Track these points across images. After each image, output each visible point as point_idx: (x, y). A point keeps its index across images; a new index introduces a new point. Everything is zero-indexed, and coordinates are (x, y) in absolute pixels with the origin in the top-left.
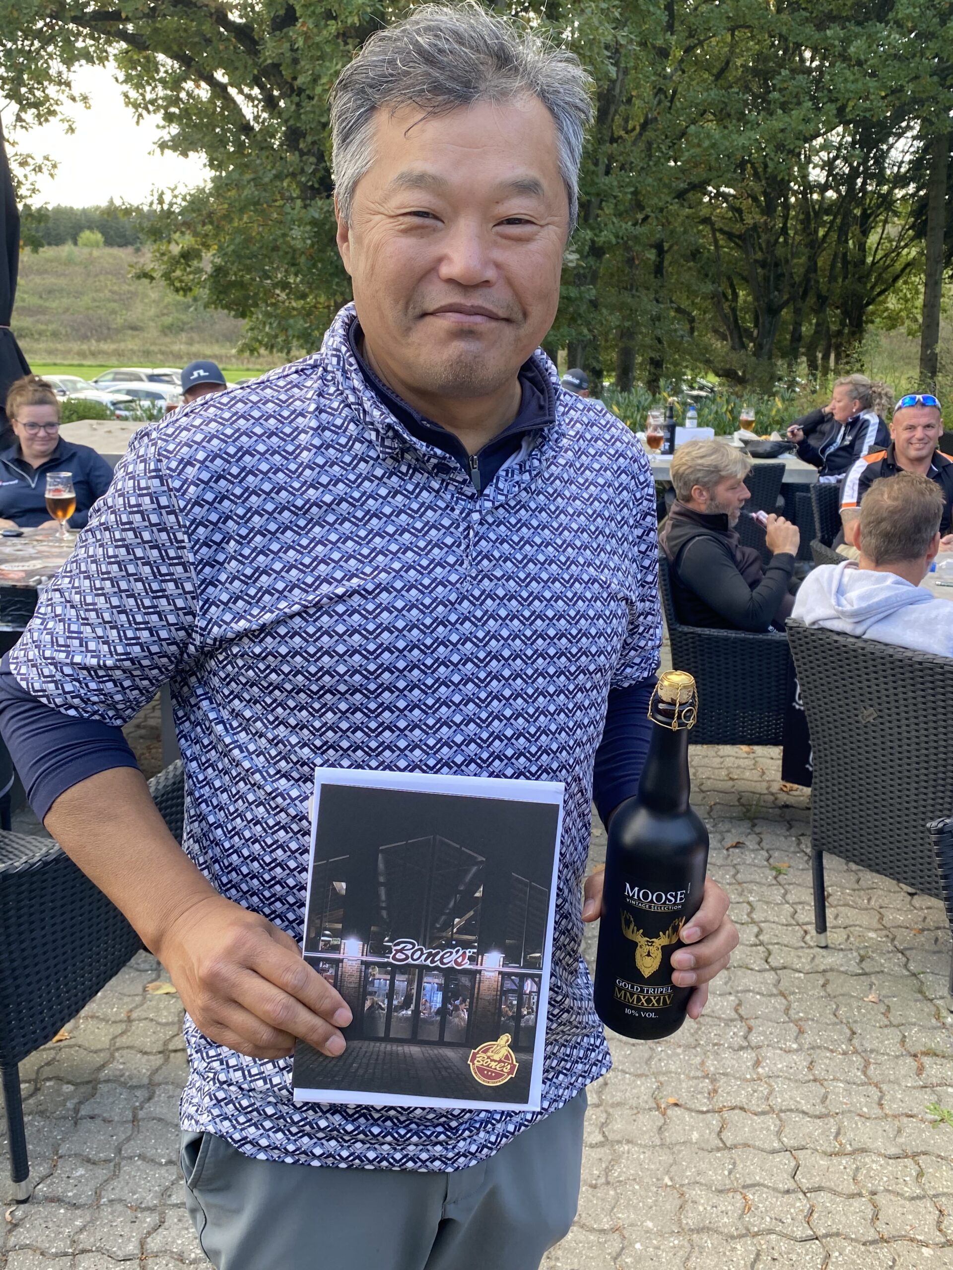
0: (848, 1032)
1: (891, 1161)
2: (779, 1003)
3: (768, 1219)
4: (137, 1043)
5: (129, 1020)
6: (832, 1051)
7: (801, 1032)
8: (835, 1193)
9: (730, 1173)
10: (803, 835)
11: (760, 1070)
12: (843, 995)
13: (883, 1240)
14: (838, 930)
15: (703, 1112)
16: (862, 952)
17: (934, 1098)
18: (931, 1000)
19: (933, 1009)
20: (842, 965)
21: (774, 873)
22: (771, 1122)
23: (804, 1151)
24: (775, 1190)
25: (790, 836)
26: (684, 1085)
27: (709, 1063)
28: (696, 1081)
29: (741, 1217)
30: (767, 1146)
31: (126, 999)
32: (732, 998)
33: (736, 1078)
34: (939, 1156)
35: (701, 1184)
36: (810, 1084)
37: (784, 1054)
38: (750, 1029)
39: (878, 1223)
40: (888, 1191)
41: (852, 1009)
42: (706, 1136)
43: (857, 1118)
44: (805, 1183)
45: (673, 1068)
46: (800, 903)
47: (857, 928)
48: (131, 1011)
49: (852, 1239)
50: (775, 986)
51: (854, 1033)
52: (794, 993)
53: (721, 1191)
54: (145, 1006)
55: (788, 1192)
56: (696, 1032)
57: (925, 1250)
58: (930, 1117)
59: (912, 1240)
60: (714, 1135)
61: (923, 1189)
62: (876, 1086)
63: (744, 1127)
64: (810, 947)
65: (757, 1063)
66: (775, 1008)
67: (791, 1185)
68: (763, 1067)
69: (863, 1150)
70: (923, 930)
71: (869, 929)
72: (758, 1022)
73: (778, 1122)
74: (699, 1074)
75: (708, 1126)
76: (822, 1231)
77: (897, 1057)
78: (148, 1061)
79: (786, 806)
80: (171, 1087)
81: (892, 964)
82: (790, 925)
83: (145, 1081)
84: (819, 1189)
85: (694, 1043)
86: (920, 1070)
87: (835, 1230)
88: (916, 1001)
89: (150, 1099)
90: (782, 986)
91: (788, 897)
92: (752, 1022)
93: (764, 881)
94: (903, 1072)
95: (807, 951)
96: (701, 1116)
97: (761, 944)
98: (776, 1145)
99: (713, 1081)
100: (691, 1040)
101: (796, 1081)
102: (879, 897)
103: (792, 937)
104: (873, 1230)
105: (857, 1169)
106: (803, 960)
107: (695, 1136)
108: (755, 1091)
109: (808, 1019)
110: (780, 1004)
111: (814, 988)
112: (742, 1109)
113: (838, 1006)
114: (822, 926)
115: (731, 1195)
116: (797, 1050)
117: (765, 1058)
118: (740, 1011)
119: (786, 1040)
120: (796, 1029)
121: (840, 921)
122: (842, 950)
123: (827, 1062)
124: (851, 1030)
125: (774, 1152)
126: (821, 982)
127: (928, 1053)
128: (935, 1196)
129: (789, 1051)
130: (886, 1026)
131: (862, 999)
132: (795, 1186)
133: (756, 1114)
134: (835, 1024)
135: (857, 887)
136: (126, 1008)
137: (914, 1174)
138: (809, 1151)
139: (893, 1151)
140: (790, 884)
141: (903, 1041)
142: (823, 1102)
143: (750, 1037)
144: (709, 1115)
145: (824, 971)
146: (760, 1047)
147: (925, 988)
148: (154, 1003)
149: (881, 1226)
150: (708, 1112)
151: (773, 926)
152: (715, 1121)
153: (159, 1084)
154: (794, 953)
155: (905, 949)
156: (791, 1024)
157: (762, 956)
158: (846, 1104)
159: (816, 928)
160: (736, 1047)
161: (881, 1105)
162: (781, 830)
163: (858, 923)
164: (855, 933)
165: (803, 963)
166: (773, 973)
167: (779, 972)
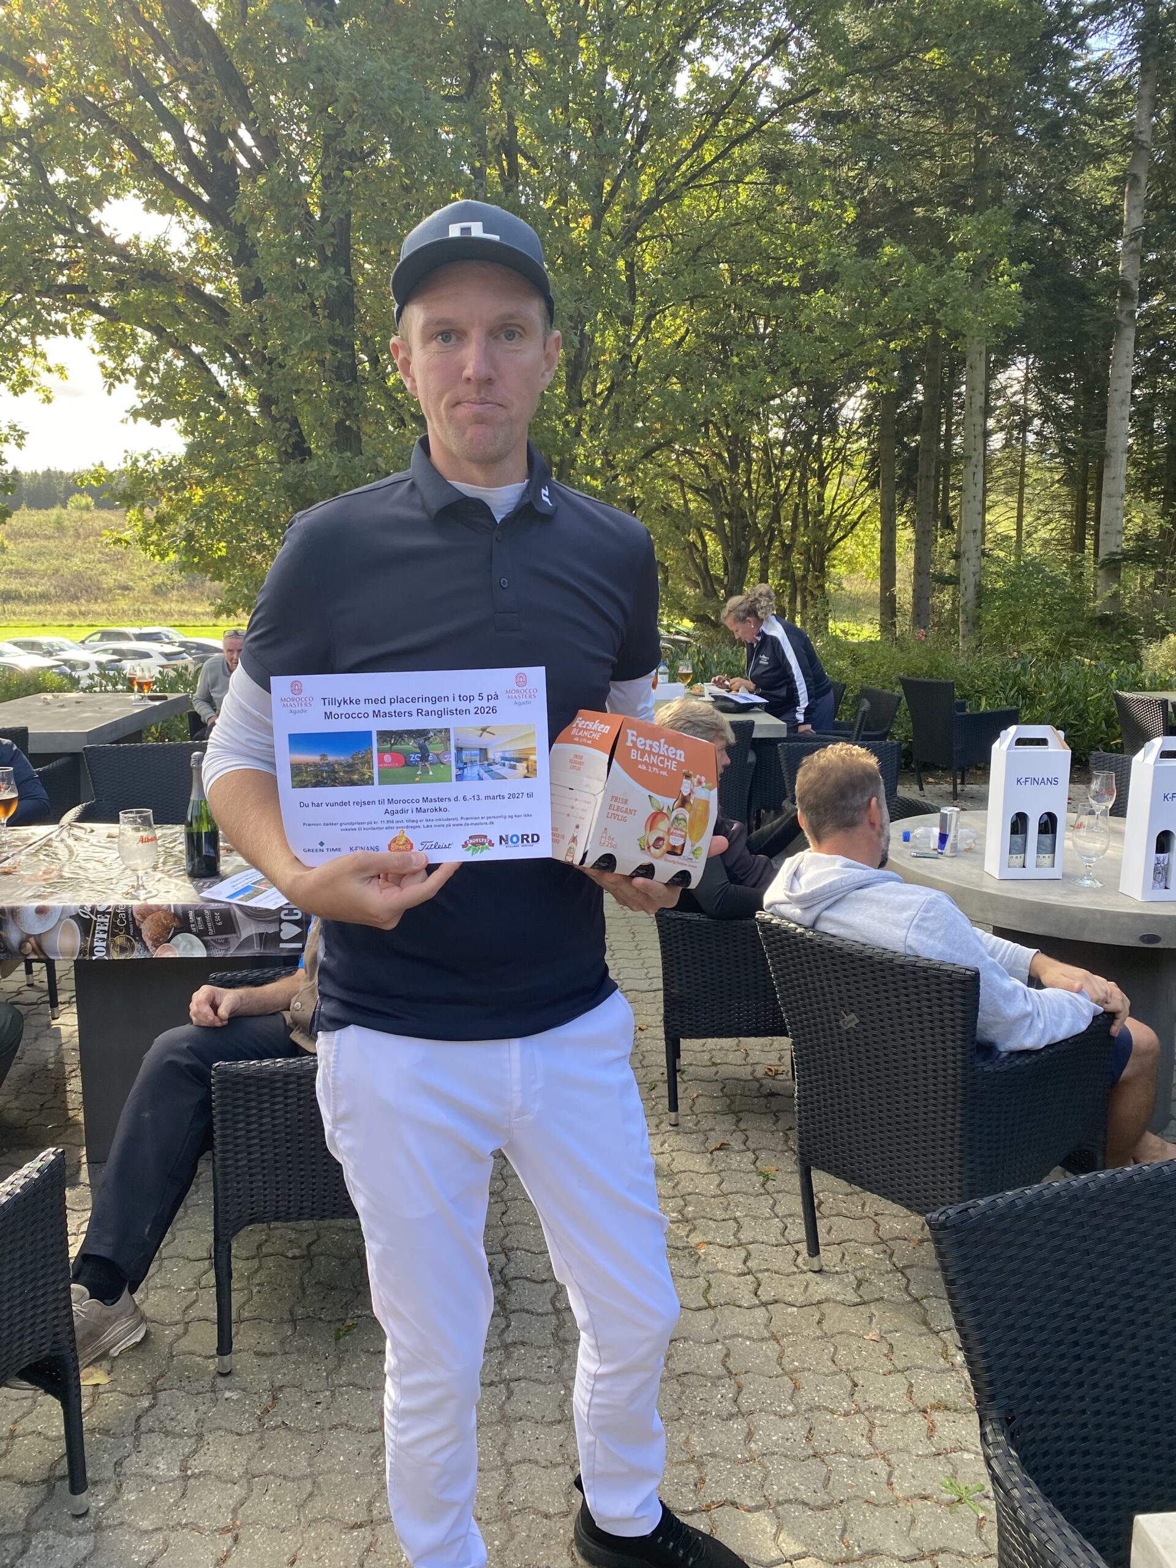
0: (849, 1383)
1: (906, 1565)
2: (770, 1349)
4: (17, 1470)
6: (832, 1412)
7: (797, 1388)
10: (790, 1129)
11: (752, 1445)
12: (840, 1333)
14: (831, 1248)
15: (688, 1512)
16: (859, 1274)
17: (949, 1469)
19: (940, 1344)
20: (838, 1293)
21: (762, 1179)
22: (766, 1520)
23: (808, 1559)
25: (777, 1130)
27: (694, 1439)
28: (679, 1468)
30: (763, 1557)
32: (719, 1347)
33: (725, 1459)
34: (959, 1552)
36: (809, 1461)
37: (779, 1421)
38: (740, 1388)
41: (851, 1353)
43: (865, 1506)
46: (790, 1215)
47: (852, 1244)
50: (766, 1326)
51: (856, 1385)
56: (680, 1398)
58: (946, 1497)
62: (884, 1458)
63: (736, 1531)
64: (803, 1272)
65: (749, 1436)
66: (767, 1356)
68: (756, 1442)
69: (874, 1553)
70: (921, 1242)
71: (865, 1244)
72: (749, 1377)
73: (775, 1520)
74: (684, 1457)
77: (905, 1414)
78: (27, 1496)
79: (772, 1094)
81: (891, 1288)
82: (781, 1245)
85: (678, 1413)
86: (931, 1430)
88: (921, 1335)
90: (774, 1327)
91: (777, 1209)
92: (742, 1378)
93: (751, 1190)
94: (912, 1435)
95: (799, 1277)
97: (750, 1272)
98: (774, 1553)
99: (700, 1465)
100: (674, 1409)
101: (794, 1458)
102: (874, 1201)
103: (782, 1260)
106: (796, 1290)
108: (748, 1477)
109: (804, 1370)
110: (774, 1350)
111: (809, 1326)
112: (733, 1504)
113: (836, 1348)
114: (814, 1249)
116: (793, 1414)
117: (759, 1427)
118: (728, 1364)
119: (780, 1401)
120: (791, 1384)
121: (834, 1235)
122: (837, 1273)
123: (827, 1427)
124: (853, 1381)
126: (817, 1318)
127: (938, 1407)
129: (784, 1417)
130: (890, 1372)
131: (862, 1337)
133: (749, 1511)
134: (835, 1373)
135: (849, 1190)
138: (812, 1558)
139: (908, 1551)
140: (778, 1192)
141: (910, 1392)
142: (825, 1487)
143: (740, 1399)
144: (696, 1516)
145: (819, 1302)
147: (929, 1318)
150: (694, 1511)
151: (763, 1247)
153: (38, 1530)
154: (785, 1281)
155: (905, 1267)
156: (786, 1378)
157: (751, 1287)
158: (852, 1487)
159: (809, 1249)
160: (725, 1415)
161: (890, 1484)
162: (767, 1124)
163: (852, 1237)
164: (851, 1250)
165: (796, 1294)
166: (763, 1309)
167: (770, 1307)
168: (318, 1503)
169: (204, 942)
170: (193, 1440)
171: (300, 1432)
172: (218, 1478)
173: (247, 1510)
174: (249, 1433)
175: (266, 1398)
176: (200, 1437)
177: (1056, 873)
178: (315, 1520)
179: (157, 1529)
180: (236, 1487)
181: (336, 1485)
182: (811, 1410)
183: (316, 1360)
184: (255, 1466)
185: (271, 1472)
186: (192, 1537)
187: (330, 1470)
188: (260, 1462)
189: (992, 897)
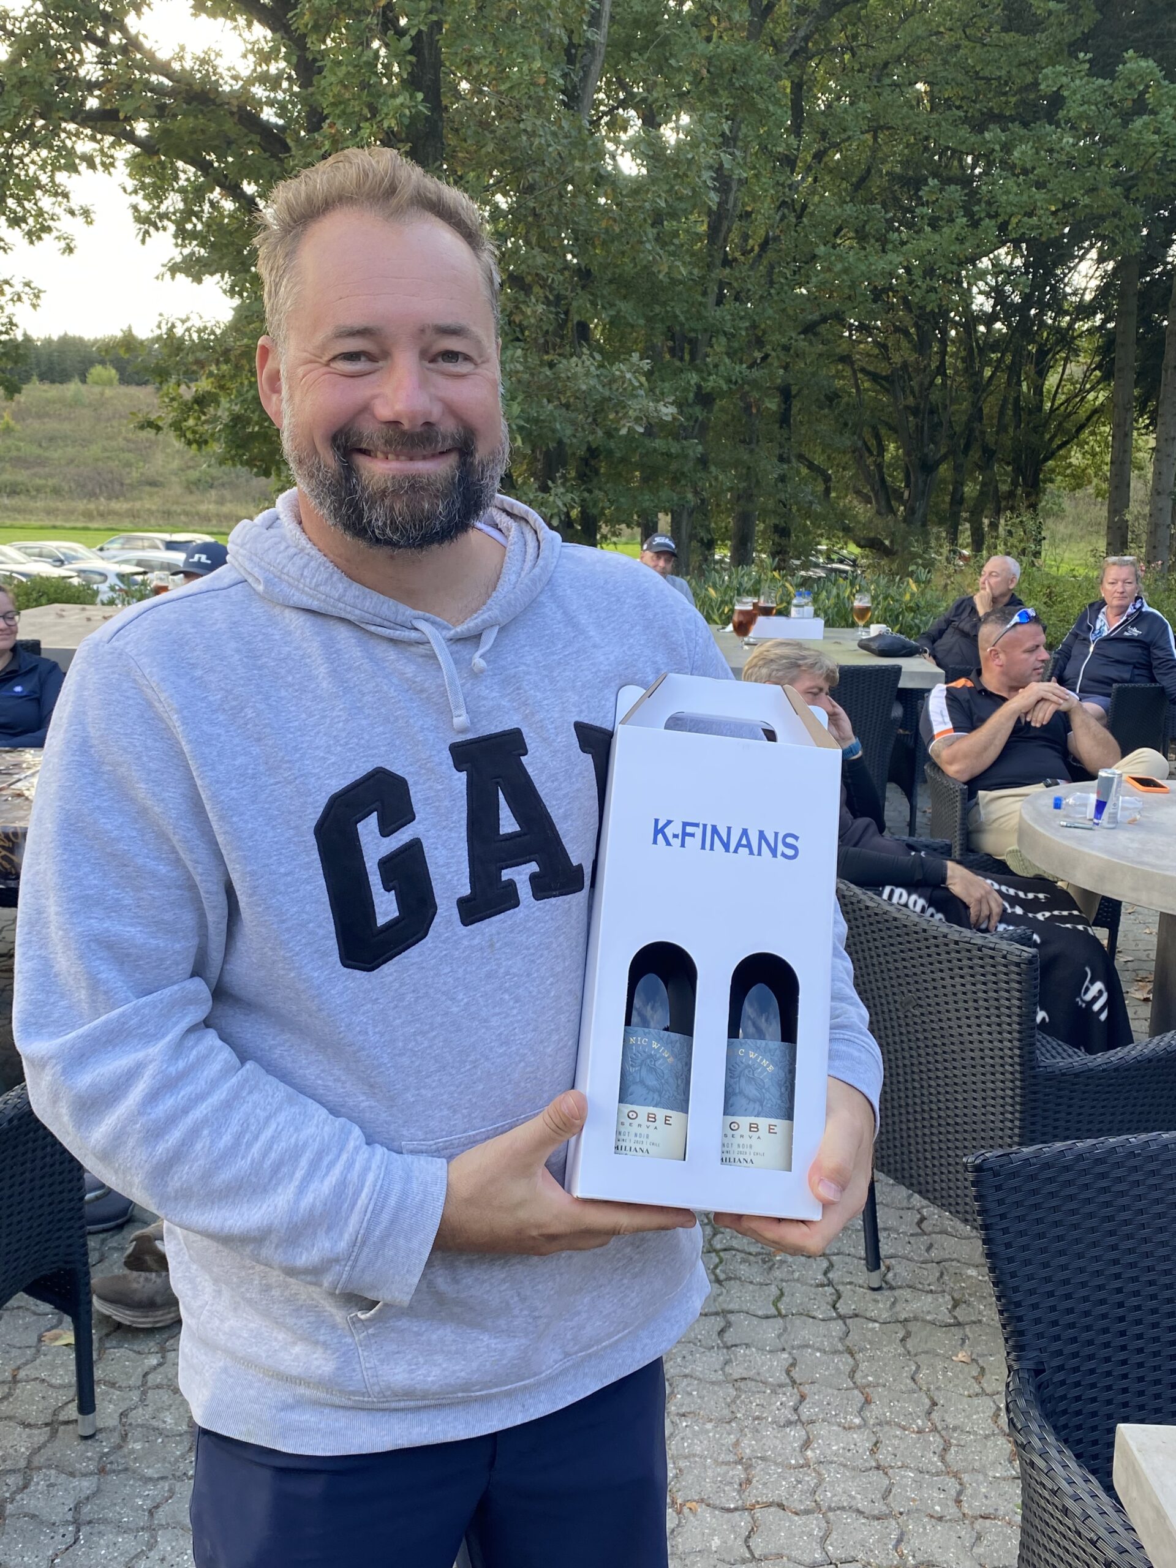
0: (927, 1401)
2: (844, 1362)
4: (20, 1413)
5: (15, 1380)
6: (904, 1429)
7: (868, 1401)
11: (809, 1453)
12: (926, 1352)
14: (928, 1265)
15: (729, 1510)
16: (956, 1296)
20: (929, 1312)
22: (815, 1524)
26: (710, 1473)
27: (745, 1442)
28: (725, 1468)
30: (806, 1558)
31: (15, 1352)
32: (785, 1355)
33: (776, 1464)
36: (871, 1473)
37: (843, 1433)
38: (803, 1398)
41: (935, 1372)
42: (730, 1543)
43: (926, 1520)
45: (698, 1449)
47: (954, 1263)
48: (19, 1368)
50: (842, 1340)
51: (935, 1404)
52: (864, 1350)
54: (38, 1361)
56: (734, 1401)
60: (740, 1542)
62: (955, 1476)
63: (779, 1531)
64: (891, 1288)
65: (807, 1444)
66: (837, 1369)
68: (813, 1450)
69: (929, 1564)
71: (968, 1265)
72: (815, 1387)
73: (824, 1525)
74: (731, 1458)
75: (733, 1528)
77: (987, 1437)
78: (29, 1436)
80: (53, 1472)
81: (992, 1311)
83: (22, 1464)
85: (729, 1416)
86: (1015, 1454)
89: (25, 1487)
90: (850, 1340)
92: (806, 1389)
94: (991, 1458)
95: (886, 1293)
96: (727, 1515)
97: (830, 1283)
98: (819, 1556)
99: (748, 1467)
100: (726, 1412)
101: (853, 1469)
106: (881, 1305)
107: (716, 1542)
108: (799, 1482)
110: (847, 1363)
111: (890, 1343)
112: (781, 1506)
113: (918, 1367)
116: (859, 1427)
117: (819, 1436)
118: (793, 1373)
119: (846, 1413)
120: (862, 1399)
121: (933, 1253)
122: (931, 1291)
123: (896, 1442)
124: (932, 1399)
126: (901, 1335)
130: (977, 1395)
131: (950, 1358)
133: (797, 1514)
134: (913, 1391)
136: (13, 1365)
139: (967, 1565)
141: (996, 1416)
142: (885, 1498)
143: (801, 1408)
144: (737, 1514)
145: (906, 1320)
148: (49, 1358)
150: (736, 1509)
151: (847, 1259)
152: (743, 1522)
153: (40, 1468)
154: (869, 1295)
156: (856, 1392)
157: (830, 1299)
158: (914, 1500)
160: (782, 1422)
161: (958, 1502)
163: (955, 1256)
164: (952, 1270)
165: (879, 1309)
166: (840, 1322)
167: (848, 1321)
182: (880, 1424)
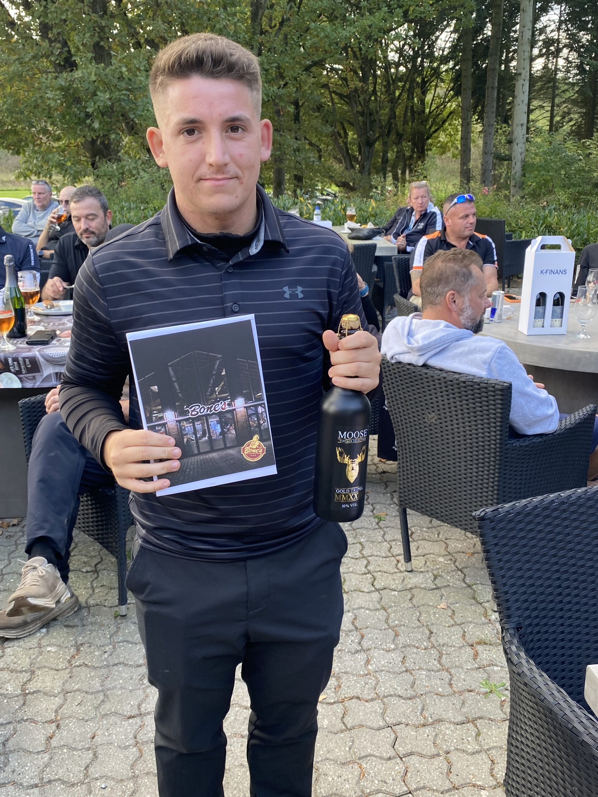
0: (427, 632)
1: (458, 726)
2: (381, 615)
3: (376, 782)
6: (418, 648)
7: (397, 635)
8: (422, 756)
9: (350, 749)
10: (395, 491)
11: (370, 667)
12: (424, 605)
13: (455, 788)
14: (419, 558)
15: (331, 704)
16: (435, 572)
17: (485, 676)
18: (481, 604)
19: (483, 610)
20: (422, 583)
21: (377, 520)
22: (377, 706)
23: (401, 725)
24: (381, 758)
25: (387, 493)
29: (358, 782)
30: (375, 725)
32: (350, 614)
33: (353, 675)
34: (490, 719)
35: (330, 760)
36: (403, 674)
37: (386, 653)
38: (363, 637)
39: (451, 775)
40: (457, 749)
41: (430, 615)
42: (333, 722)
43: (435, 696)
44: (402, 751)
46: (394, 540)
47: (432, 556)
49: (434, 790)
50: (379, 602)
51: (431, 633)
52: (391, 607)
53: (344, 764)
55: (390, 759)
57: (483, 792)
58: (483, 690)
59: (474, 786)
60: (339, 721)
61: (480, 745)
62: (447, 671)
63: (359, 712)
64: (401, 572)
65: (368, 662)
66: (379, 619)
67: (392, 753)
68: (371, 665)
69: (440, 721)
70: (473, 554)
71: (439, 556)
72: (368, 630)
73: (382, 706)
75: (336, 713)
76: (413, 787)
77: (460, 648)
79: (384, 472)
81: (454, 580)
82: (388, 557)
84: (411, 754)
86: (476, 655)
87: (422, 785)
88: (471, 605)
90: (383, 603)
91: (386, 536)
92: (364, 631)
93: (370, 527)
94: (464, 659)
95: (399, 575)
96: (330, 706)
97: (369, 572)
98: (381, 723)
99: (338, 678)
101: (394, 673)
102: (445, 532)
103: (389, 565)
104: (448, 781)
105: (436, 735)
106: (397, 582)
107: (326, 722)
108: (366, 684)
109: (401, 625)
110: (383, 615)
111: (404, 602)
112: (358, 698)
113: (420, 613)
114: (408, 558)
115: (350, 766)
116: (394, 650)
117: (373, 657)
118: (355, 624)
119: (386, 643)
120: (393, 633)
121: (420, 551)
122: (422, 572)
123: (414, 656)
124: (430, 631)
125: (379, 729)
126: (409, 597)
127: (480, 643)
128: (488, 750)
129: (388, 651)
130: (452, 626)
131: (436, 607)
132: (395, 754)
133: (367, 701)
134: (419, 627)
135: (430, 526)
137: (474, 734)
138: (404, 726)
139: (460, 719)
140: (387, 527)
141: (464, 636)
142: (412, 687)
143: (362, 642)
144: (335, 705)
145: (411, 589)
146: (369, 650)
147: (476, 596)
149: (453, 777)
150: (334, 703)
151: (377, 558)
152: (339, 710)
154: (390, 577)
155: (463, 568)
156: (390, 630)
157: (370, 581)
158: (428, 687)
159: (405, 558)
160: (353, 651)
161: (451, 685)
162: (381, 489)
163: (432, 551)
164: (430, 559)
165: (397, 584)
166: (377, 593)
167: (381, 592)
168: (107, 706)
169: (19, 378)
170: (29, 674)
171: (95, 668)
172: (45, 694)
173: (64, 710)
174: (63, 669)
175: (73, 650)
176: (33, 672)
177: (562, 330)
178: (105, 715)
179: (9, 723)
180: (57, 699)
181: (118, 696)
182: (404, 647)
183: (103, 628)
184: (68, 687)
185: (78, 690)
186: (31, 726)
187: (114, 688)
188: (70, 685)
189: (522, 346)
